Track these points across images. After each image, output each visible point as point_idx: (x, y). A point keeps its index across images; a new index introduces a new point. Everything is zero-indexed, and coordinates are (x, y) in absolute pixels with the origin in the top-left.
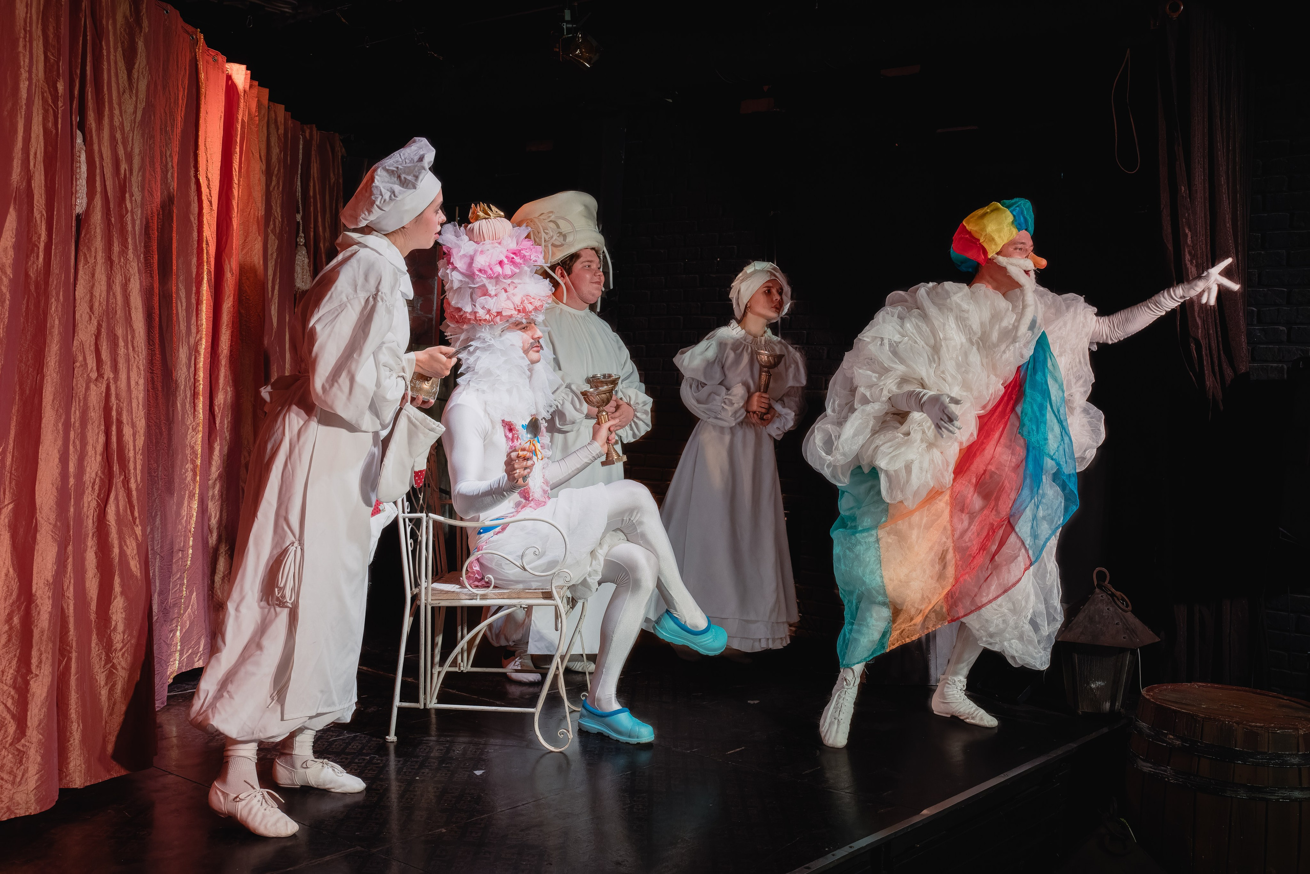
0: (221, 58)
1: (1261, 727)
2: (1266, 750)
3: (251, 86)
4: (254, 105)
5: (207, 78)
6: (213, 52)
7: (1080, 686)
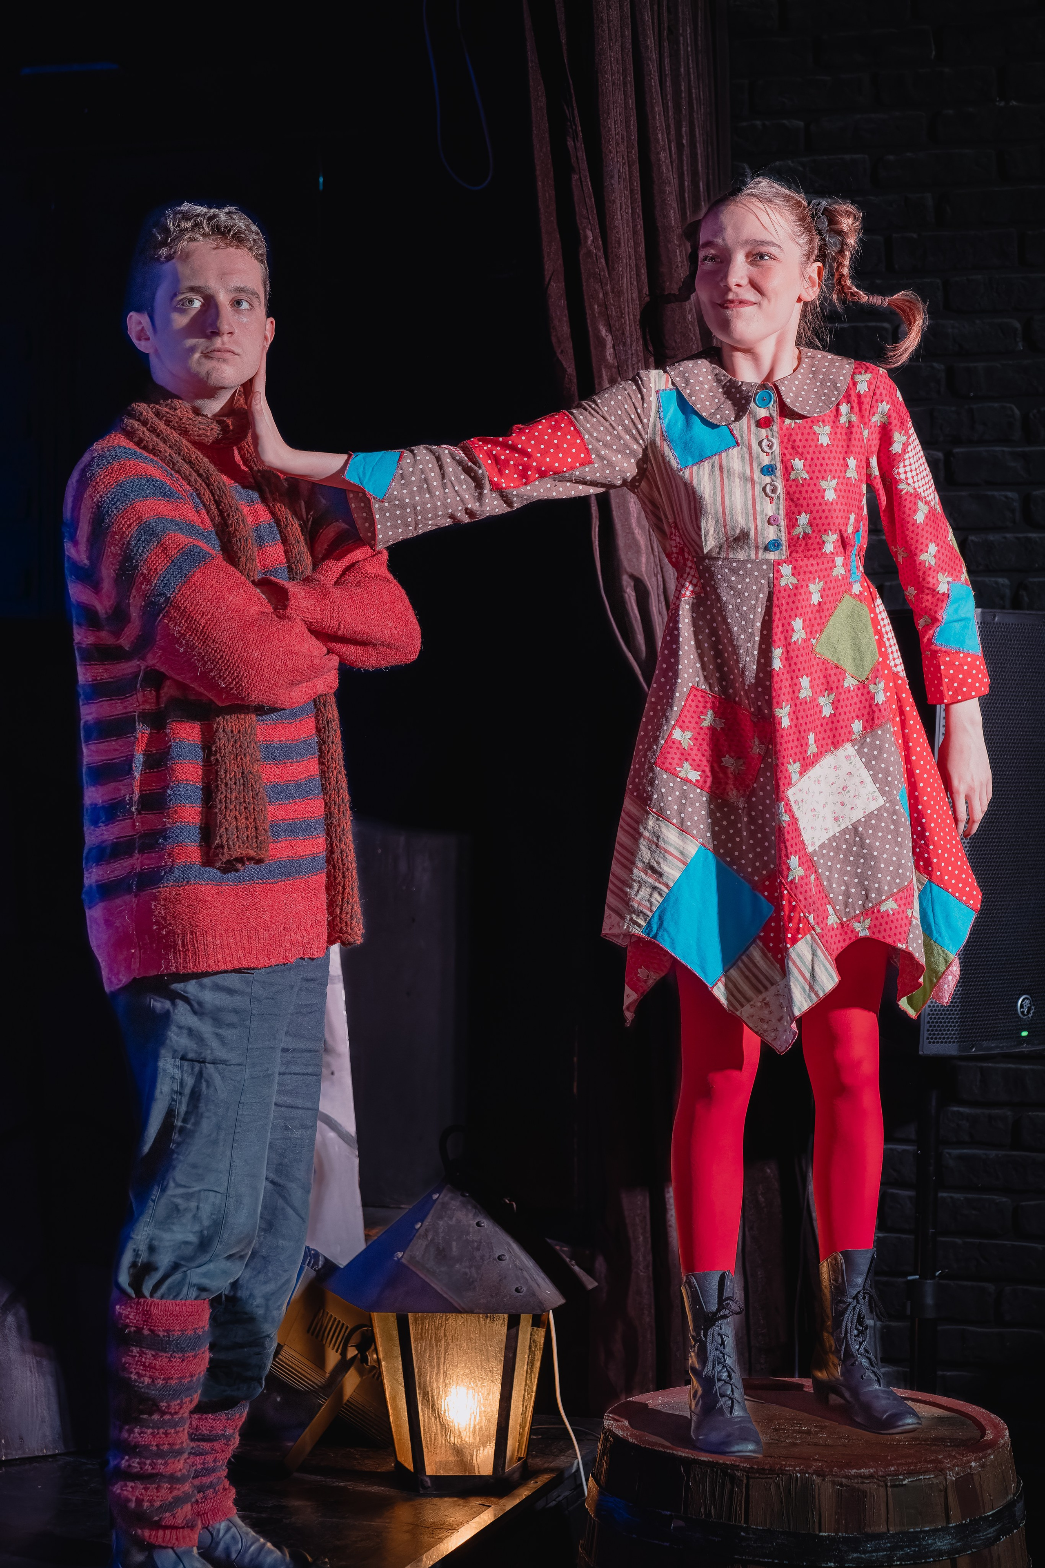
1: (871, 1476)
2: (883, 1529)
7: (423, 1414)
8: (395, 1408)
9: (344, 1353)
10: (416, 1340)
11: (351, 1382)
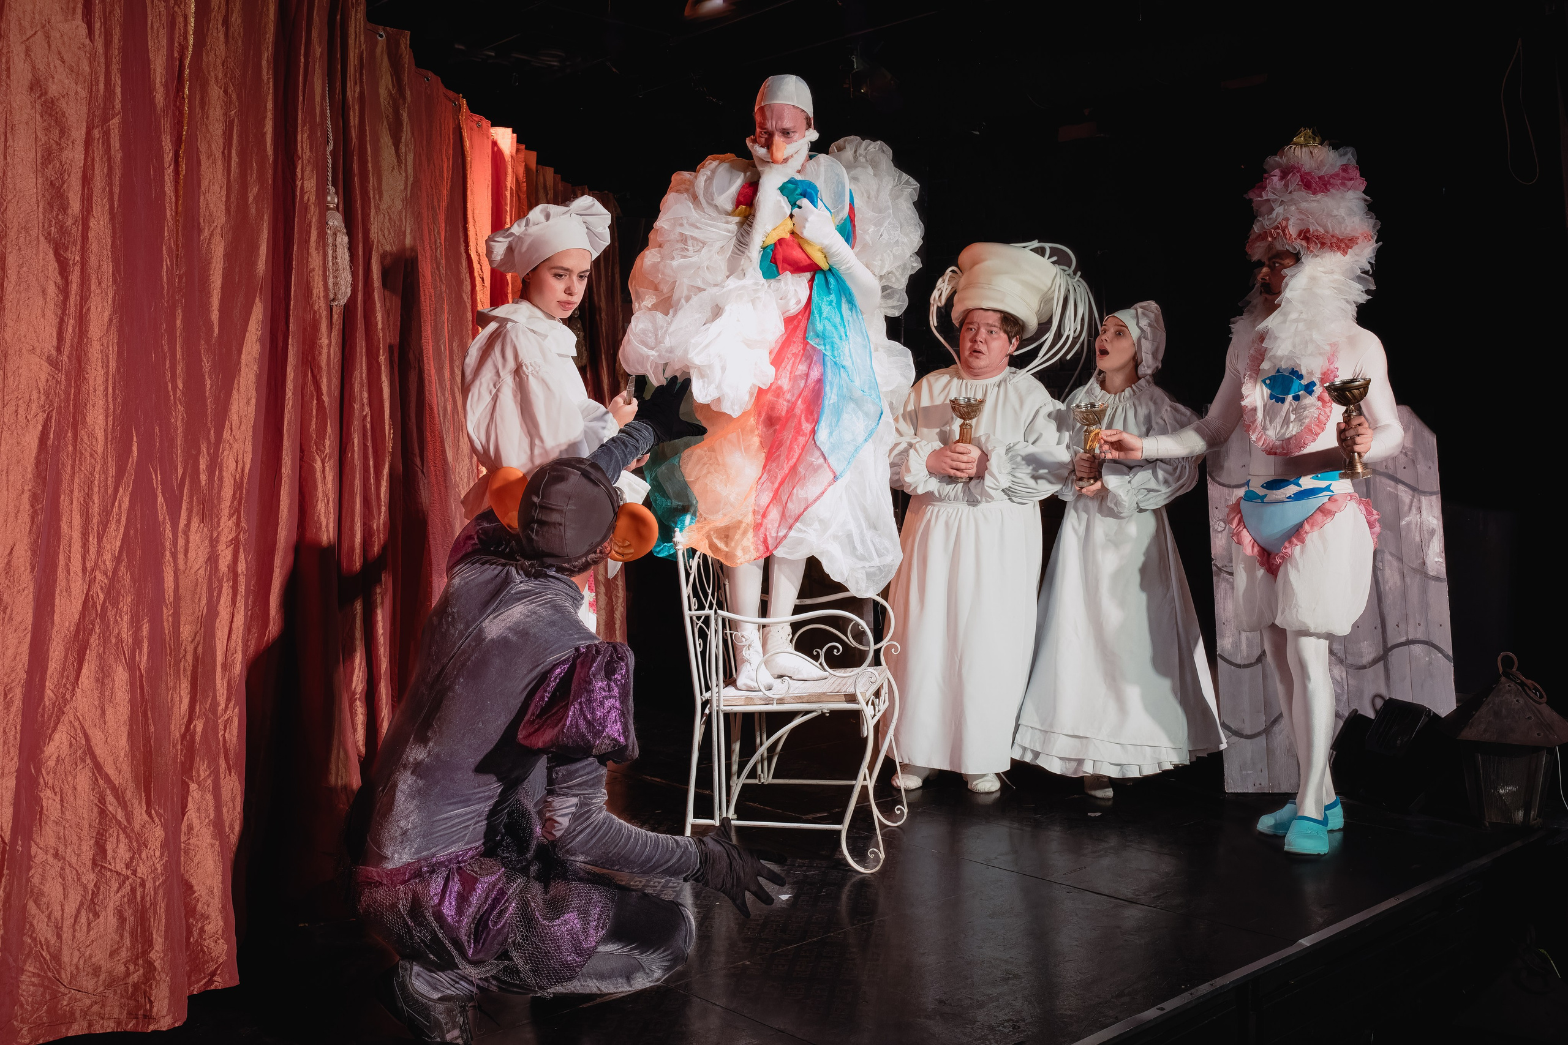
0: (486, 123)
3: (518, 151)
4: (521, 171)
5: (472, 146)
6: (476, 117)
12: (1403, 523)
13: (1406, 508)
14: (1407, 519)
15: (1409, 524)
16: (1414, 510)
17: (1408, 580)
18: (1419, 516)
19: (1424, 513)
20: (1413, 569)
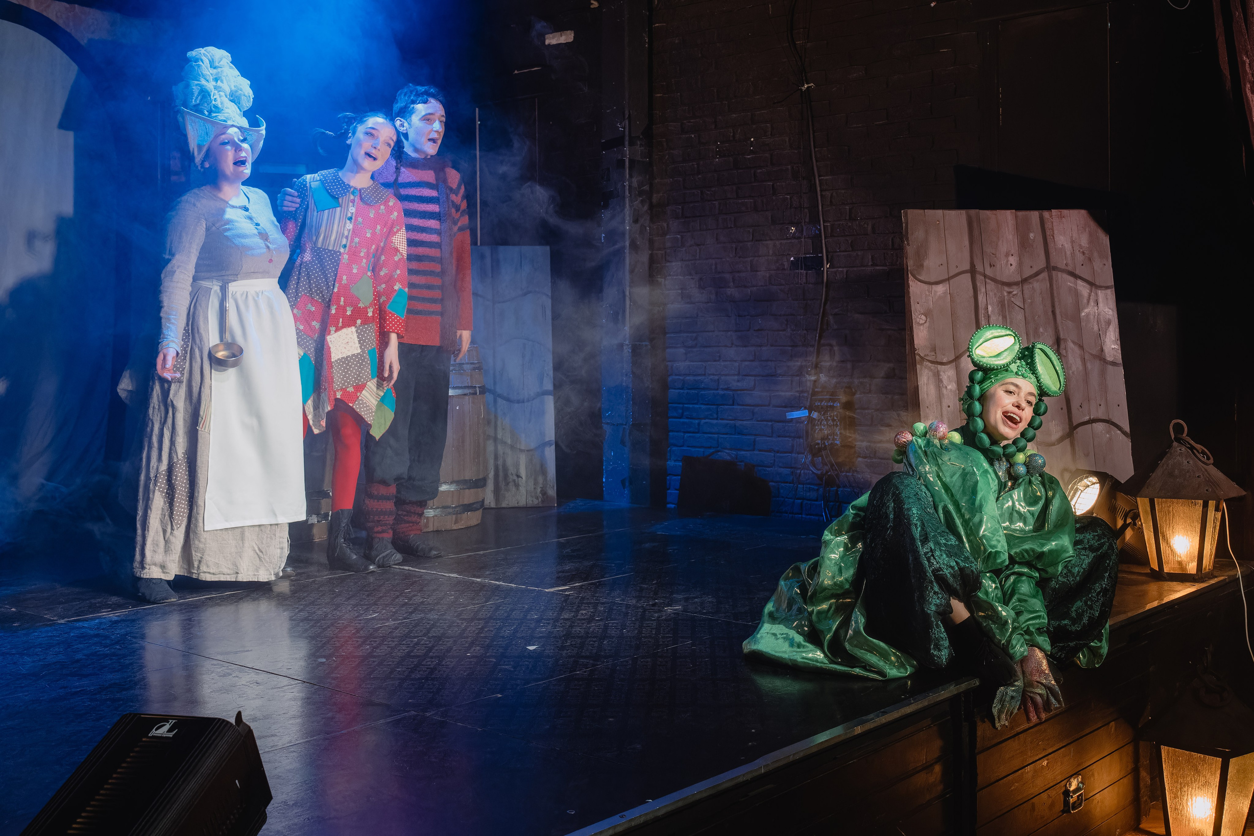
7: (1163, 546)
8: (1150, 544)
9: (1125, 521)
10: (1159, 512)
11: (1129, 534)
12: (1083, 314)
13: (1085, 301)
14: (1086, 310)
15: (1088, 315)
16: (1092, 303)
17: (1089, 365)
18: (1096, 308)
19: (1101, 305)
20: (1092, 355)
